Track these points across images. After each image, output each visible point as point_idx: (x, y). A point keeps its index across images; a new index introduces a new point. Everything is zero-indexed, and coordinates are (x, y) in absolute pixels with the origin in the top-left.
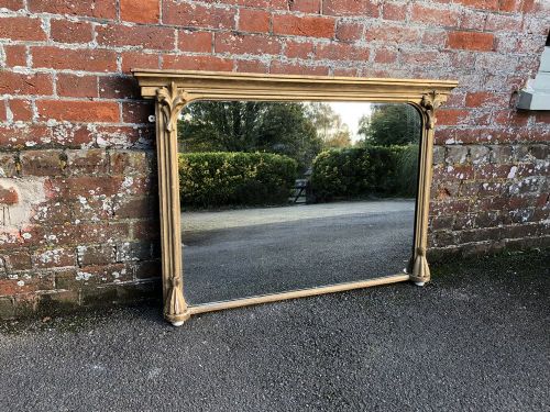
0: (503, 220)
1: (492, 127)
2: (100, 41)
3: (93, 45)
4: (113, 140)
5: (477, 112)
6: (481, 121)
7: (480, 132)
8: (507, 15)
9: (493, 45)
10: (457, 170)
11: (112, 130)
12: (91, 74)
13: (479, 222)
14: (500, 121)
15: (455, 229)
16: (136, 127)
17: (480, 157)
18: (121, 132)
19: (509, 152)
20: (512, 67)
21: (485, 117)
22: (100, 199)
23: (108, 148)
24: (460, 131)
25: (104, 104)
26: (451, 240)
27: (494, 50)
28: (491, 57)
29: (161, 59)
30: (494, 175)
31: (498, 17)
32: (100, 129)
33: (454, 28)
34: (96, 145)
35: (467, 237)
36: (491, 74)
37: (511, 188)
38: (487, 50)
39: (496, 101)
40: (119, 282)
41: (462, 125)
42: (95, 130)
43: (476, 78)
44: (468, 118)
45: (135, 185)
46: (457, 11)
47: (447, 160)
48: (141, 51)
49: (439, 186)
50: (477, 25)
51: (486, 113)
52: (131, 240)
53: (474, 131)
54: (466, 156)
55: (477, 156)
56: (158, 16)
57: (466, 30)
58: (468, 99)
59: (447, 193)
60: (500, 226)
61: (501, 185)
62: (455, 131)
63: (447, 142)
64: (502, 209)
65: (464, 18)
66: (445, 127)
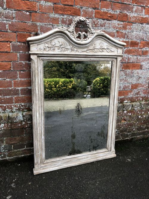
0: (147, 128)
1: (142, 95)
5: (135, 91)
6: (138, 94)
7: (137, 97)
8: (145, 56)
9: (141, 67)
13: (138, 129)
14: (144, 93)
15: (129, 132)
16: (5, 105)
21: (139, 92)
24: (129, 98)
26: (127, 136)
27: (141, 69)
28: (140, 71)
29: (13, 82)
30: (143, 113)
31: (142, 57)
33: (125, 63)
35: (133, 134)
36: (140, 77)
38: (138, 69)
39: (143, 86)
40: (1, 159)
41: (130, 95)
43: (134, 79)
44: (132, 93)
45: (5, 126)
46: (126, 57)
47: (124, 109)
48: (5, 80)
49: (121, 118)
50: (134, 61)
51: (139, 91)
52: (5, 145)
53: (135, 97)
54: (132, 107)
55: (136, 107)
56: (11, 68)
57: (130, 63)
58: (132, 87)
59: (125, 120)
60: (146, 130)
61: (146, 116)
62: (127, 98)
63: (124, 102)
64: (147, 125)
65: (129, 59)
66: (123, 97)
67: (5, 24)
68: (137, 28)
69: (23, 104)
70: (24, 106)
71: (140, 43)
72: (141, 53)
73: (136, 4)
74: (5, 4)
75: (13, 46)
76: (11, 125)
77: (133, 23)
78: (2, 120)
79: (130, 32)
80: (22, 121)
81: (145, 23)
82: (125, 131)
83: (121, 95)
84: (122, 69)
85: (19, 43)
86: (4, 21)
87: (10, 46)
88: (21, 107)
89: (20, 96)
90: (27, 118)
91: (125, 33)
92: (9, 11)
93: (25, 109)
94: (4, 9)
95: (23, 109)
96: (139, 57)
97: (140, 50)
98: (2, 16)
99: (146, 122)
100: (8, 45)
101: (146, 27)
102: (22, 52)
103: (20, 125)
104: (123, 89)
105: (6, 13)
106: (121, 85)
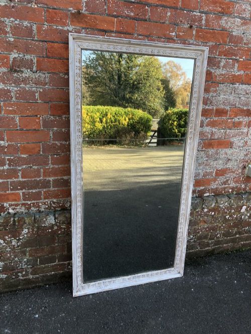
0: (240, 233)
1: (231, 185)
2: (9, 165)
3: (6, 167)
4: (18, 210)
5: (222, 179)
6: (225, 183)
7: (225, 188)
8: (238, 129)
9: (230, 145)
10: (210, 210)
11: (17, 205)
12: (5, 180)
13: (224, 235)
14: (236, 182)
15: (210, 239)
16: (29, 203)
17: (223, 203)
18: (22, 206)
19: (241, 199)
20: (242, 155)
21: (227, 181)
22: (11, 240)
23: (15, 214)
24: (212, 189)
25: (13, 194)
26: (208, 245)
27: (231, 147)
28: (229, 151)
29: (42, 170)
30: (233, 211)
31: (232, 131)
32: (10, 205)
33: (207, 139)
34: (9, 213)
35: (218, 243)
36: (229, 160)
37: (243, 217)
38: (227, 148)
39: (233, 172)
40: (21, 278)
41: (214, 186)
42: (8, 206)
43: (221, 162)
44: (217, 182)
45: (29, 232)
46: (208, 131)
47: (204, 206)
48: (31, 167)
49: (200, 219)
50: (220, 136)
51: (227, 179)
52: (27, 258)
53: (221, 188)
54: (215, 203)
55: (222, 202)
56: (40, 151)
57: (214, 139)
58: (216, 173)
59: (205, 222)
60: (237, 236)
61: (237, 216)
62: (209, 190)
63: (205, 195)
64: (238, 228)
65: (212, 134)
66: (203, 188)
67: (34, 93)
68: (225, 89)
69: (55, 201)
70: (57, 203)
71: (230, 111)
72: (230, 125)
73: (224, 56)
74: (36, 65)
75: (44, 121)
76: (37, 231)
77: (220, 83)
78: (26, 223)
79: (216, 96)
80: (53, 225)
81: (238, 82)
82: (206, 237)
83: (200, 186)
84: (202, 148)
85: (52, 117)
86: (33, 89)
87: (39, 122)
88: (53, 205)
89: (52, 189)
90: (60, 221)
91: (208, 98)
92: (41, 74)
93: (57, 207)
94: (34, 72)
95: (55, 208)
96: (228, 131)
97: (229, 120)
98: (30, 82)
99: (238, 225)
100: (37, 120)
101: (240, 88)
102: (56, 129)
103: (50, 230)
104: (203, 176)
105: (36, 78)
106: (200, 171)
